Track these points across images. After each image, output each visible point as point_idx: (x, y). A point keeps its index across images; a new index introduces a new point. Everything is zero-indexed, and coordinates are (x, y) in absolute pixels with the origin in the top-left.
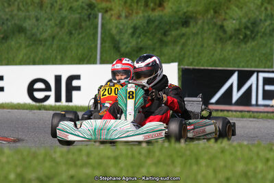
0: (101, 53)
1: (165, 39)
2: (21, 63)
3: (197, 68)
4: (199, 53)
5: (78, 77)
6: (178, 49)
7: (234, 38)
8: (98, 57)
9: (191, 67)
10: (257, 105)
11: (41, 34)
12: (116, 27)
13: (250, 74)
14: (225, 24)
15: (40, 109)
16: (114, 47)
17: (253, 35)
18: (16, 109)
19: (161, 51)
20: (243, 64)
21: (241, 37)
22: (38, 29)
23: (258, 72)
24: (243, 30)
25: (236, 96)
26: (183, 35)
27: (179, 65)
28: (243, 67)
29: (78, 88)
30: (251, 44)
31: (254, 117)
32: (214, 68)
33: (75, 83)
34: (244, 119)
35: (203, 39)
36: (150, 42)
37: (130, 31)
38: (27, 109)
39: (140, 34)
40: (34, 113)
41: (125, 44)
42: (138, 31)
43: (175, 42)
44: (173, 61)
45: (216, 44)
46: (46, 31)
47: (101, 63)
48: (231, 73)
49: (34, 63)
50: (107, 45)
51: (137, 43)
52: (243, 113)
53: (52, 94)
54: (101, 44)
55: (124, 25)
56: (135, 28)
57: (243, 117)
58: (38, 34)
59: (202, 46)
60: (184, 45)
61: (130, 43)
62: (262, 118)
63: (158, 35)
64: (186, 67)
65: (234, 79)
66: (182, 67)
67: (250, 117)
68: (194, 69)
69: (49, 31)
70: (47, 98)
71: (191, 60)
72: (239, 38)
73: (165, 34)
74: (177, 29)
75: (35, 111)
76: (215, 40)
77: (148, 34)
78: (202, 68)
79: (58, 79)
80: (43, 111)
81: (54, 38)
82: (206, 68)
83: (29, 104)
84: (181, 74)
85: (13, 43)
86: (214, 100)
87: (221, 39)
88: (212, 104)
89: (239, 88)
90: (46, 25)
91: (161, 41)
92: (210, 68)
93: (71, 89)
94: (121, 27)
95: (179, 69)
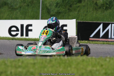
0: (41, 15)
1: (71, 8)
2: (6, 19)
3: (84, 21)
4: (86, 15)
5: (31, 25)
6: (76, 13)
7: (101, 8)
8: (40, 16)
9: (82, 21)
10: (111, 38)
11: (15, 6)
12: (49, 3)
13: (108, 24)
14: (98, 2)
15: (13, 40)
16: (48, 12)
17: (110, 7)
18: (2, 39)
19: (69, 14)
20: (105, 20)
21: (105, 8)
22: (14, 4)
23: (112, 23)
24: (105, 5)
25: (102, 34)
26: (78, 7)
27: (76, 20)
28: (105, 21)
29: (31, 30)
30: (109, 11)
31: (109, 44)
32: (92, 22)
33: (30, 28)
34: (104, 45)
35: (87, 9)
36: (64, 10)
37: (55, 5)
38: (7, 40)
39: (59, 6)
40: (10, 41)
41: (53, 10)
42: (59, 5)
43: (75, 10)
44: (74, 19)
45: (93, 11)
46: (17, 4)
47: (41, 19)
48: (100, 24)
49: (12, 19)
50: (45, 11)
51: (58, 10)
52: (104, 42)
53: (19, 33)
54: (42, 10)
55: (52, 2)
56: (57, 4)
57: (103, 44)
58: (14, 6)
59: (87, 12)
60: (79, 11)
61: (55, 10)
62: (112, 44)
63: (68, 7)
64: (80, 21)
65: (101, 27)
66: (78, 21)
67: (107, 44)
68: (83, 22)
69: (19, 4)
70: (17, 34)
71: (82, 18)
72: (104, 8)
73: (71, 6)
74: (76, 4)
75: (11, 40)
76: (93, 9)
77: (63, 6)
78: (87, 21)
79: (22, 26)
80: (14, 40)
81: (21, 7)
82: (88, 21)
83: (8, 37)
84: (77, 24)
85: (2, 10)
86: (92, 36)
87: (96, 9)
88: (91, 38)
89: (103, 31)
90: (18, 2)
91: (69, 9)
92: (90, 22)
93: (28, 30)
94: (51, 3)
95: (76, 22)
